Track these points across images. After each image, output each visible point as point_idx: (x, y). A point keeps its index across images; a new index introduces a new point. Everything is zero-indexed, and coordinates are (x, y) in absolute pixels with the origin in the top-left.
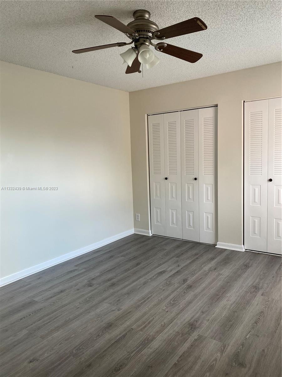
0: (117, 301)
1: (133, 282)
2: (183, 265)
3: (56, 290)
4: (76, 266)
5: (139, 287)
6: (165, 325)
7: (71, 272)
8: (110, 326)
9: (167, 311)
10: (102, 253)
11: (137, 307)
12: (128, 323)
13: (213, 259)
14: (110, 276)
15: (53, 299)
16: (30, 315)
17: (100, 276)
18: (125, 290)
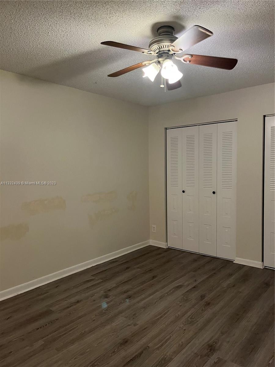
0: (133, 315)
1: (150, 295)
2: (200, 281)
3: (73, 300)
4: (93, 276)
5: (156, 301)
6: (182, 345)
7: (88, 281)
8: (125, 342)
9: (185, 329)
10: (118, 263)
11: (153, 322)
12: (144, 340)
13: (231, 275)
14: (126, 287)
15: (69, 309)
16: (47, 325)
17: (116, 287)
18: (142, 304)
